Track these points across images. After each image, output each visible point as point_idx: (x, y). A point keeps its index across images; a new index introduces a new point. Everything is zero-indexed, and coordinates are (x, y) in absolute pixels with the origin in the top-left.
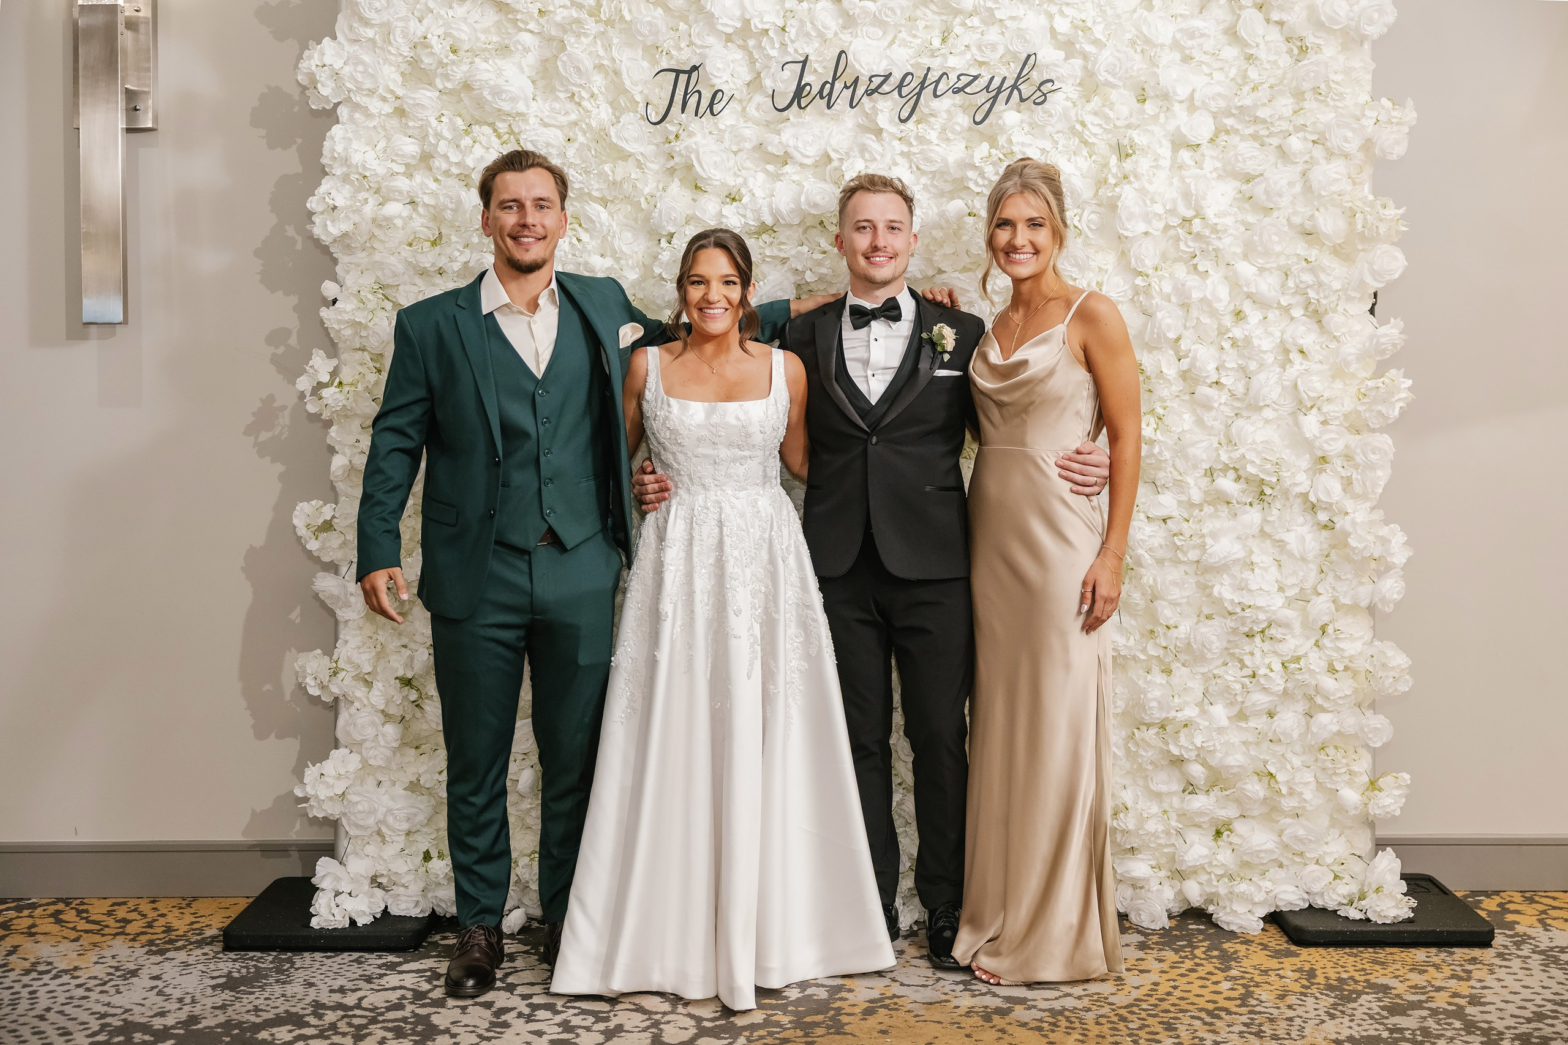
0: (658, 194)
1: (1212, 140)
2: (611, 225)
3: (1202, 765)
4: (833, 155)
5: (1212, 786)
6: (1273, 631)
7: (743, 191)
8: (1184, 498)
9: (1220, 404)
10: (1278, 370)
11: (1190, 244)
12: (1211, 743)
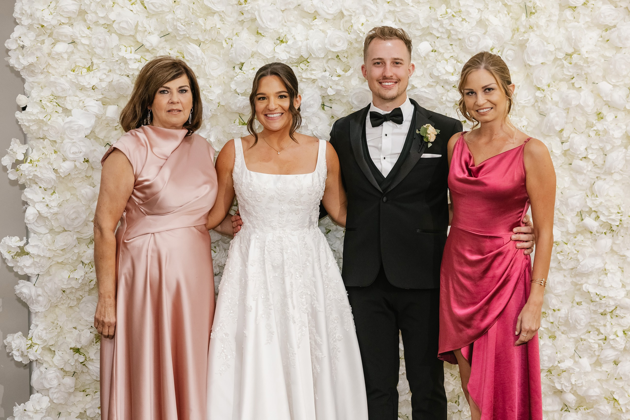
0: (234, 38)
1: (585, 4)
2: (203, 58)
3: (573, 394)
4: (345, 13)
5: (578, 407)
6: (618, 312)
7: (289, 37)
8: (564, 229)
9: (588, 171)
10: (624, 150)
11: (570, 70)
12: (579, 382)
